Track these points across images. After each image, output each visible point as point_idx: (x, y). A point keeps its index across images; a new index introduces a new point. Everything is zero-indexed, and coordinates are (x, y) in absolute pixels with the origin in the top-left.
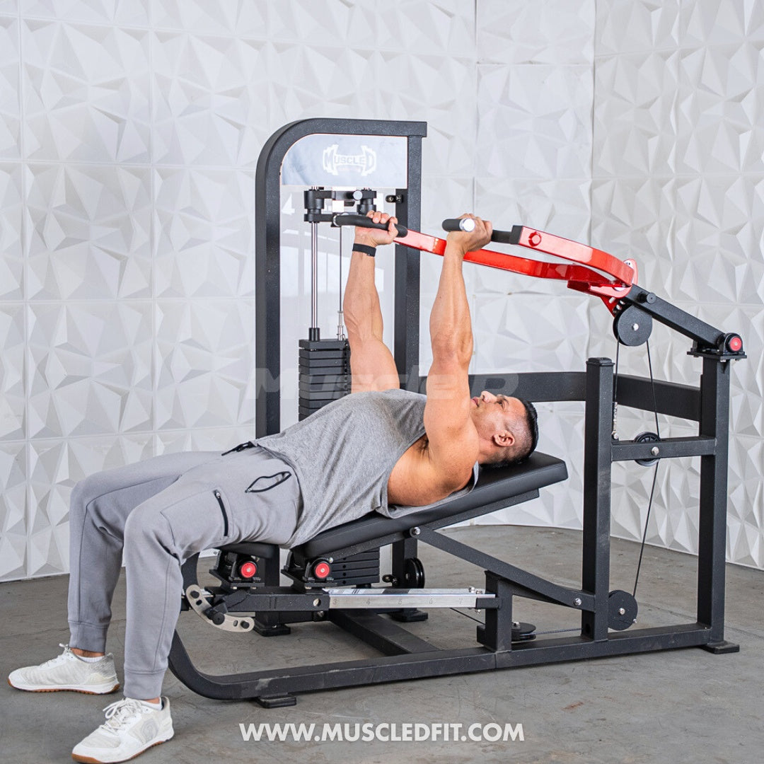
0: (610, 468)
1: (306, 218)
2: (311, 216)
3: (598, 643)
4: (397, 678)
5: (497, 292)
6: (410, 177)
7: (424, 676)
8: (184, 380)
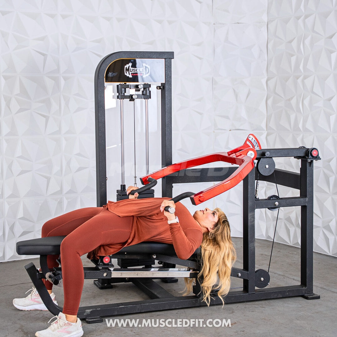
0: (254, 212)
1: (118, 97)
2: (120, 96)
3: (249, 294)
4: (152, 310)
5: (225, 130)
6: (166, 77)
7: (165, 309)
8: (76, 171)
